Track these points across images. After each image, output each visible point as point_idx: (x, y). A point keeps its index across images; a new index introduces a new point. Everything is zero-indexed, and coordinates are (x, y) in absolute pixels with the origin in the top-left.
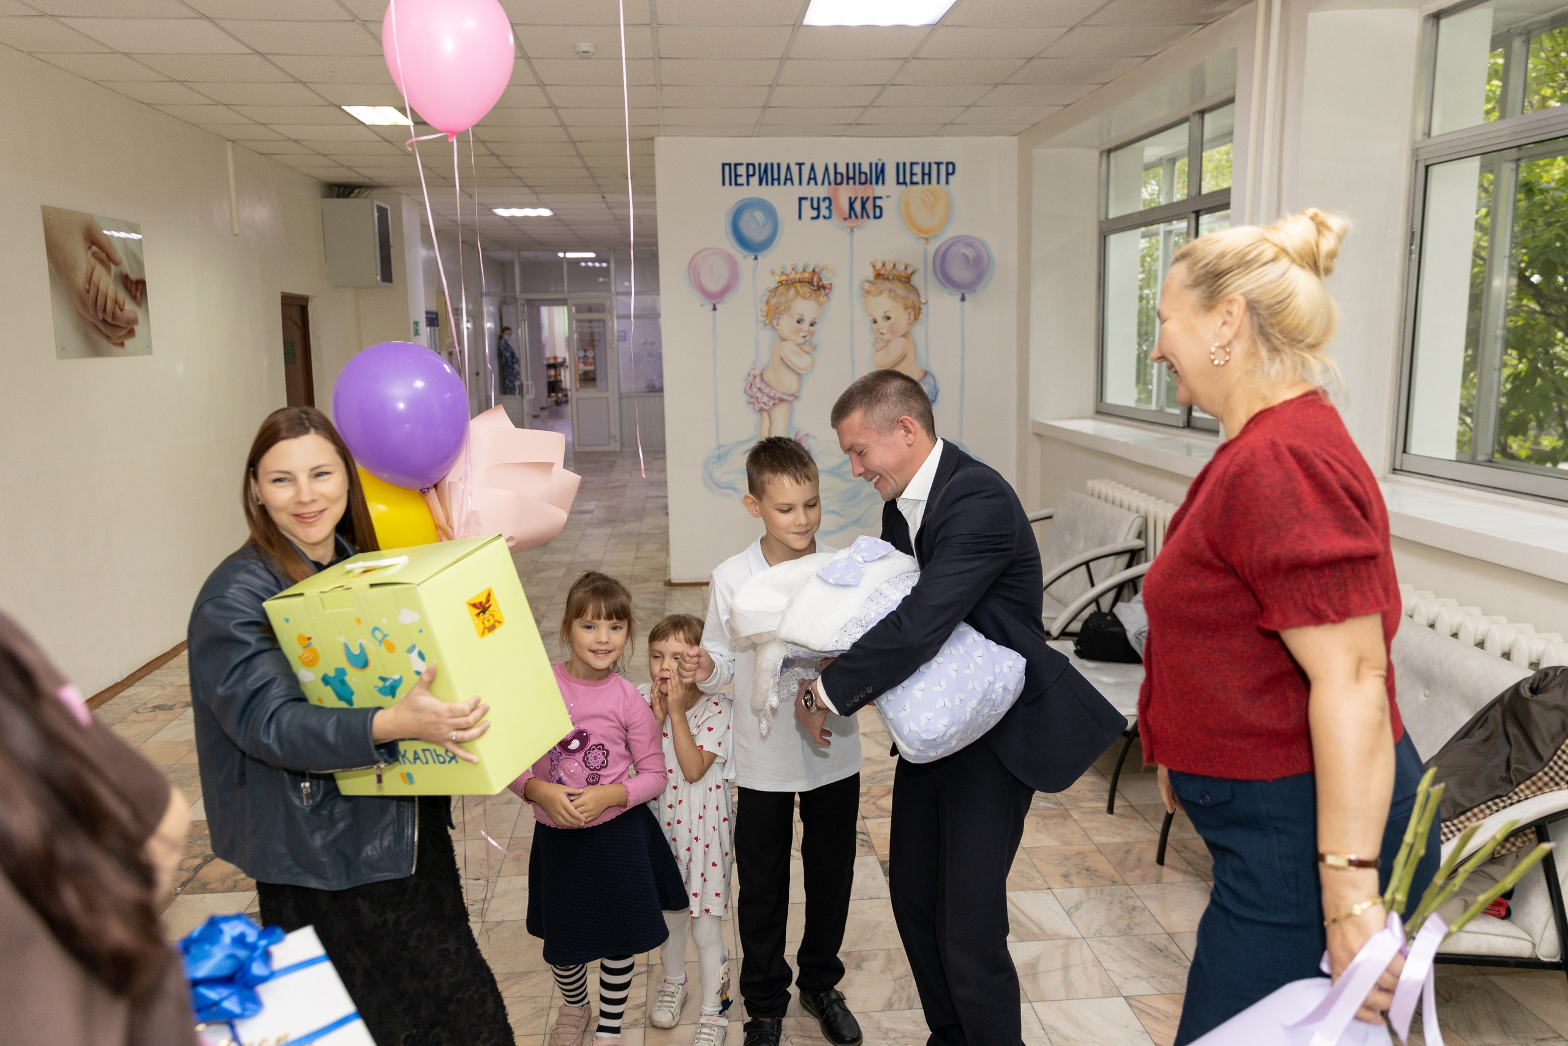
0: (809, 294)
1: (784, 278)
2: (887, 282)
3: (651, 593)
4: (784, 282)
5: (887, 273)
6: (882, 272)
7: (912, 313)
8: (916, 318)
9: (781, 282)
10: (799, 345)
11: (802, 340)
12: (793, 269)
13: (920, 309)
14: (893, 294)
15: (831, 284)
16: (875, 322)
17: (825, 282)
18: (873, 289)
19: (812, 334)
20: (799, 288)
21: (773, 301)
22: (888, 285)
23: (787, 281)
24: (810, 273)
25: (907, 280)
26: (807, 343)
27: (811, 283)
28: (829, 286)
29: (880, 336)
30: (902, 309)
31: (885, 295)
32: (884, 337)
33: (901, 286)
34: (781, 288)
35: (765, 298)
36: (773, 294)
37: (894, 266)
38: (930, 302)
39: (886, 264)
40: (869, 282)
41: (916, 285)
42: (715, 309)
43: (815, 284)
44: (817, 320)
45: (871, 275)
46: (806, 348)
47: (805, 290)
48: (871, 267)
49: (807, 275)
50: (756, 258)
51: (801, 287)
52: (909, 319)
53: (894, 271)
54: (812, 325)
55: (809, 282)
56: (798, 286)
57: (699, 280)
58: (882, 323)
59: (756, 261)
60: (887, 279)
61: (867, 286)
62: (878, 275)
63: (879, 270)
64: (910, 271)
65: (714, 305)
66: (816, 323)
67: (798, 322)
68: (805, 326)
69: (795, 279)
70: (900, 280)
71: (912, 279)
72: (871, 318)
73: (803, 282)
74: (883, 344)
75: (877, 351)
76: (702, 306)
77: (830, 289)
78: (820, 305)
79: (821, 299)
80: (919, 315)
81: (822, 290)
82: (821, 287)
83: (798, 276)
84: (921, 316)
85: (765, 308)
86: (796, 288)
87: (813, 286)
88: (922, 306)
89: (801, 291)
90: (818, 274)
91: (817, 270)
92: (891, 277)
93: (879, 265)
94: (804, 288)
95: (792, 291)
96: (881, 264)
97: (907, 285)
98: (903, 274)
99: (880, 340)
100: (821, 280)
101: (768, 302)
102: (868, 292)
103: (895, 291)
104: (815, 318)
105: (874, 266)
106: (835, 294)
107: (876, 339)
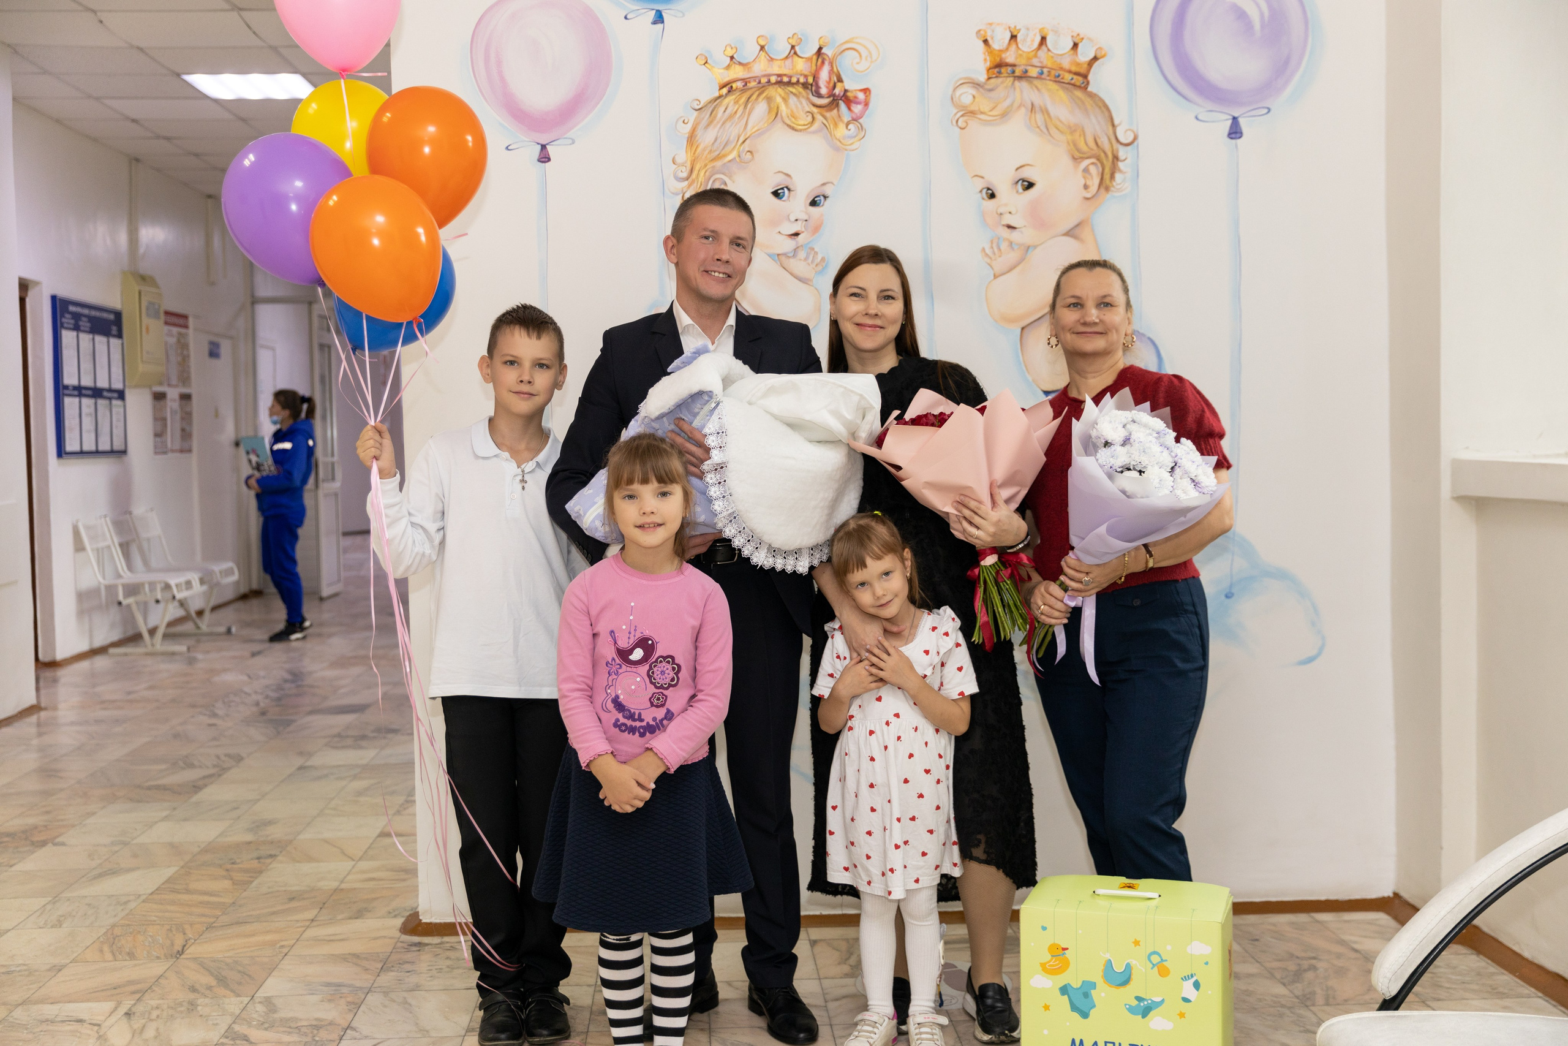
0: (810, 118)
1: (738, 72)
2: (1023, 85)
3: (344, 958)
4: (740, 84)
5: (1021, 62)
6: (1010, 58)
7: (1093, 170)
8: (1105, 184)
9: (728, 86)
10: (779, 258)
11: (789, 245)
12: (762, 48)
13: (1116, 158)
14: (1039, 117)
15: (866, 91)
16: (992, 196)
17: (851, 84)
18: (984, 104)
19: (817, 229)
20: (779, 100)
21: (707, 138)
22: (1025, 92)
23: (746, 82)
24: (809, 59)
25: (1078, 80)
26: (802, 254)
27: (811, 86)
28: (861, 96)
29: (1006, 232)
30: (1066, 161)
31: (1019, 119)
32: (1014, 236)
33: (1062, 94)
34: (731, 98)
35: (689, 127)
36: (706, 115)
37: (1043, 39)
38: (1140, 140)
39: (1019, 38)
40: (977, 85)
41: (1102, 95)
42: (544, 158)
43: (824, 91)
44: (828, 190)
45: (978, 65)
46: (799, 266)
47: (798, 105)
48: (982, 44)
49: (801, 67)
50: (659, 19)
51: (785, 100)
52: (1086, 187)
53: (1042, 53)
54: (814, 203)
55: (805, 85)
56: (777, 93)
57: (503, 80)
58: (1010, 198)
59: (660, 26)
60: (1024, 76)
61: (966, 96)
62: (998, 67)
63: (1000, 51)
64: (1085, 54)
65: (544, 147)
66: (825, 197)
67: (776, 194)
68: (796, 205)
69: (770, 75)
70: (1057, 79)
71: (1090, 77)
72: (980, 184)
73: (789, 83)
74: (1012, 256)
75: (995, 277)
76: (507, 148)
77: (866, 104)
78: (838, 147)
79: (841, 131)
80: (1112, 177)
81: (842, 105)
82: (839, 99)
83: (776, 69)
84: (1118, 176)
85: (683, 156)
86: (769, 100)
87: (820, 96)
88: (1122, 152)
89: (783, 107)
90: (831, 64)
91: (827, 51)
92: (1034, 72)
93: (1000, 40)
94: (793, 100)
95: (760, 108)
96: (1008, 36)
97: (1079, 93)
98: (1066, 63)
99: (1004, 246)
100: (840, 80)
101: (691, 139)
102: (970, 113)
103: (1045, 111)
104: (824, 184)
105: (986, 42)
106: (877, 117)
107: (995, 242)
